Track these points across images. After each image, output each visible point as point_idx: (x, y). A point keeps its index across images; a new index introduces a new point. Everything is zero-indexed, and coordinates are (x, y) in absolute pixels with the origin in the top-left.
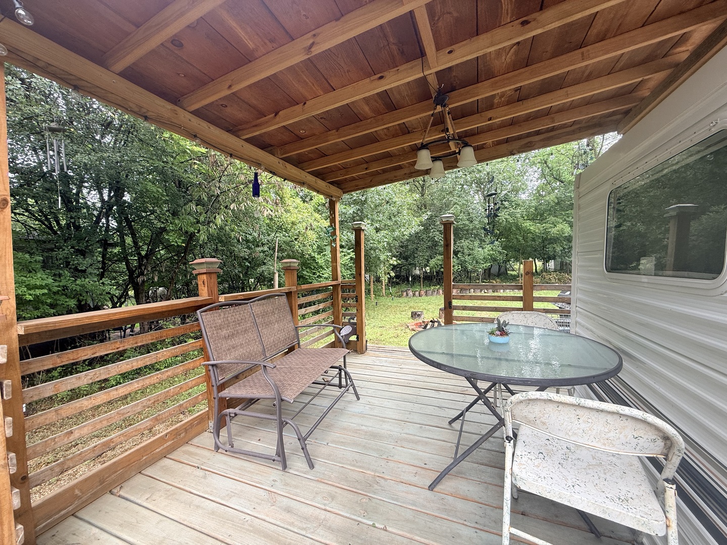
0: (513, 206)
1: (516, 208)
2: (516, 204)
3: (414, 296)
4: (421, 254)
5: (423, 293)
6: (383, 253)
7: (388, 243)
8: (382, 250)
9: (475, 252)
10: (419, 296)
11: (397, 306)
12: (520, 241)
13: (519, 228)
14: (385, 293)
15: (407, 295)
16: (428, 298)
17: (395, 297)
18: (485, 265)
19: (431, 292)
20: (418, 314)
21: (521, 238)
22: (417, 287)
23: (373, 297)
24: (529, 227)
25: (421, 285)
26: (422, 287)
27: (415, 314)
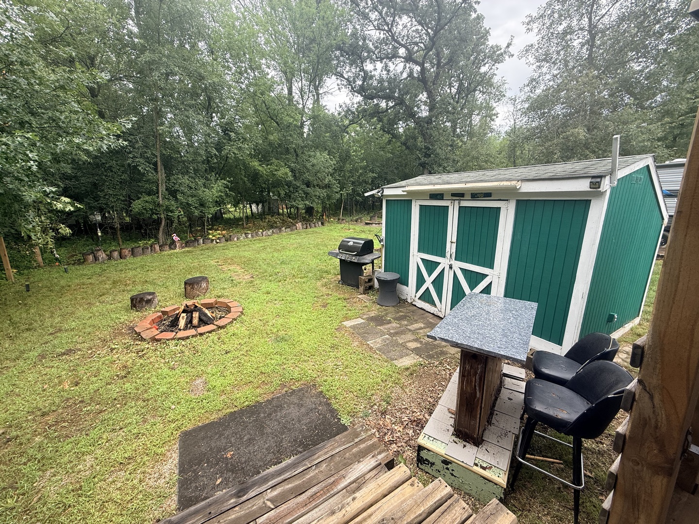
0: (239, 139)
1: (243, 142)
3: (110, 259)
4: (111, 192)
5: (126, 252)
10: (121, 258)
11: (84, 284)
12: (245, 182)
13: (246, 167)
14: (43, 259)
15: (96, 259)
16: (139, 259)
17: (69, 264)
18: (213, 210)
19: (141, 249)
20: (146, 300)
21: (246, 179)
22: (110, 243)
23: (12, 274)
24: (257, 167)
25: (119, 240)
26: (121, 243)
27: (140, 301)
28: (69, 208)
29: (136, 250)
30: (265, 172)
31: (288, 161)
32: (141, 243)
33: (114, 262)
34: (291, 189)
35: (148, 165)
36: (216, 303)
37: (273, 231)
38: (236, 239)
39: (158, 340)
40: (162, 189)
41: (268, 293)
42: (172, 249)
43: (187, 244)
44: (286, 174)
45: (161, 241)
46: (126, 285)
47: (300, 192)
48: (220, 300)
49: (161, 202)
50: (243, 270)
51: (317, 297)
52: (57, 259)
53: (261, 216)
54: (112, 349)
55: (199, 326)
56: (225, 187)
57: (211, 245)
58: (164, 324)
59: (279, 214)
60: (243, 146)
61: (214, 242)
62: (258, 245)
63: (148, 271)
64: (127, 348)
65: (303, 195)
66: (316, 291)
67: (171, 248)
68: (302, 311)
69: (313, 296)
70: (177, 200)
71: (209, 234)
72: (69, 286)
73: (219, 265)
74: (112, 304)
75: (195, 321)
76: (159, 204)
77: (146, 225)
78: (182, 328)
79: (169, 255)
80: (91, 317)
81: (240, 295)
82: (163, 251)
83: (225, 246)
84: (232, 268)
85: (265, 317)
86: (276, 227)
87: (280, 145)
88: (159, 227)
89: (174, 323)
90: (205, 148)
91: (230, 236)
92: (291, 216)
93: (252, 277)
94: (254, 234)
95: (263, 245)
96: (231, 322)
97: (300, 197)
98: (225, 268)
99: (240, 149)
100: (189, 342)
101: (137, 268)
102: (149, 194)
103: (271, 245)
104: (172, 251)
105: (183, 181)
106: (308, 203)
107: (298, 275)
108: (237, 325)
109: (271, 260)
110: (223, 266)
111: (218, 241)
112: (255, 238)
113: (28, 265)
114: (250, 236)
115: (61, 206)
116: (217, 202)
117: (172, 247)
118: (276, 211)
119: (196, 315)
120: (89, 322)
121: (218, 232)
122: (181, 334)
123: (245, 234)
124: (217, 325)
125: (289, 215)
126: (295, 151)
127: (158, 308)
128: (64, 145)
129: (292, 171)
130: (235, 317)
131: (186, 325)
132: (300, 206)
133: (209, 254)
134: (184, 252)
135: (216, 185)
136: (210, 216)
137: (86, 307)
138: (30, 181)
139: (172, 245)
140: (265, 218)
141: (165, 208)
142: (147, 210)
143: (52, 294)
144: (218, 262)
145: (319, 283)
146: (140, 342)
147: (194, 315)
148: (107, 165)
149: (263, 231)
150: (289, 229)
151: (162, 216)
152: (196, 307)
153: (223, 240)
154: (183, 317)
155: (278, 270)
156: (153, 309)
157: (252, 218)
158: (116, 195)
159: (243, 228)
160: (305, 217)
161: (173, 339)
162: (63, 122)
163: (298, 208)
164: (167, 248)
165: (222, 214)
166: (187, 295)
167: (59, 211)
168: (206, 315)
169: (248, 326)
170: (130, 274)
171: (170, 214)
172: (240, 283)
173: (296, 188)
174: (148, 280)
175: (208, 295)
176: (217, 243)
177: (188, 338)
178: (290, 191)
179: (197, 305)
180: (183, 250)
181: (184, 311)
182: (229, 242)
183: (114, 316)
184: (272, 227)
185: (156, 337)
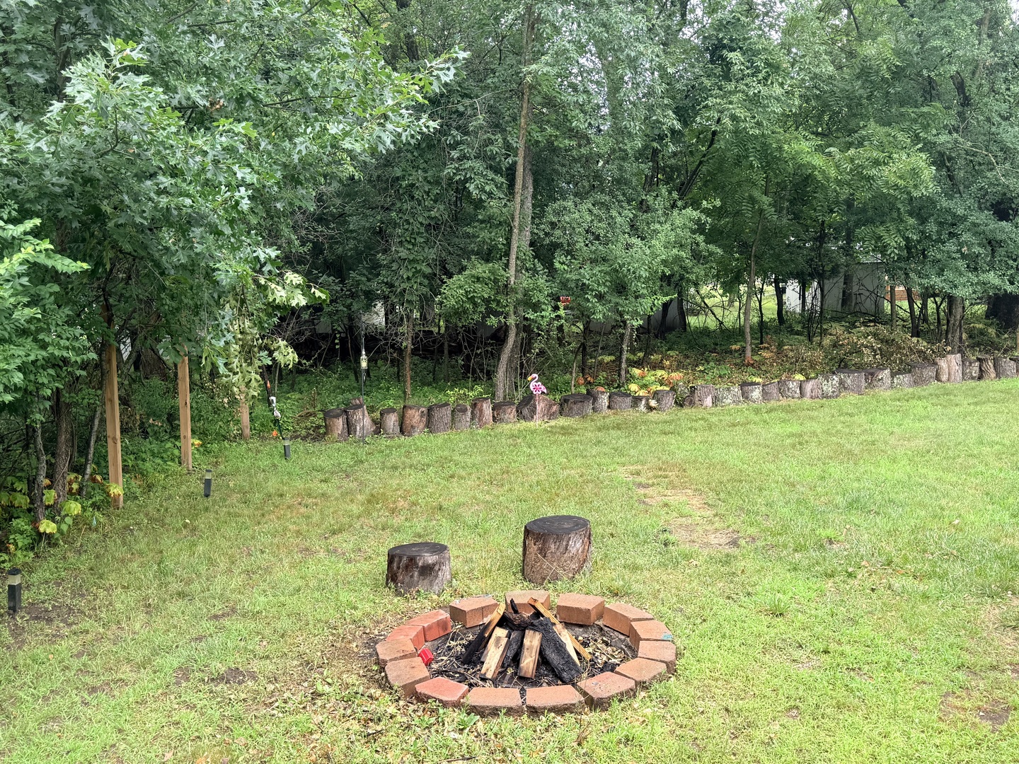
0: (758, 71)
1: (766, 79)
2: (768, 64)
3: (377, 432)
4: (403, 253)
5: (415, 417)
6: (234, 249)
7: (258, 196)
8: (228, 231)
9: (617, 250)
10: (402, 431)
11: (309, 495)
12: (761, 211)
13: (770, 159)
14: (252, 420)
15: (350, 428)
16: (439, 438)
17: (296, 437)
18: (651, 303)
19: (449, 412)
20: (422, 567)
21: (766, 200)
22: (388, 389)
23: (191, 450)
24: (809, 159)
25: (405, 382)
26: (409, 391)
27: (407, 567)
28: (299, 300)
29: (437, 414)
30: (833, 173)
31: (926, 127)
32: (452, 395)
33: (383, 442)
34: (932, 227)
35: (491, 175)
36: (602, 611)
37: (841, 382)
38: (708, 401)
39: (422, 699)
40: (521, 242)
41: (778, 613)
42: (524, 418)
43: (565, 406)
44: (915, 173)
45: (500, 394)
46: (393, 511)
47: (966, 237)
48: (612, 604)
49: (512, 279)
50: (709, 513)
51: (971, 670)
52: (276, 421)
53: (810, 324)
54: (316, 695)
55: (534, 682)
56: (694, 232)
57: (629, 414)
58: (450, 649)
59: (876, 317)
60: (764, 91)
61: (642, 407)
62: (780, 429)
63: (452, 476)
64: (348, 701)
65: (976, 250)
66: (970, 644)
67: (520, 416)
68: (894, 715)
69: (955, 661)
70: (552, 271)
71: (631, 378)
72: (281, 495)
73: (640, 485)
74: (349, 561)
75: (529, 662)
76: (506, 286)
77: (471, 345)
78: (489, 675)
79: (512, 436)
80: (299, 590)
81: (680, 600)
82: (501, 420)
83: (670, 422)
84: (675, 498)
85: (748, 704)
86: (859, 368)
87: (898, 73)
88: (500, 352)
89: (473, 654)
90: (643, 113)
91: (693, 390)
92: (923, 326)
93: (734, 543)
94: (773, 390)
95: (795, 429)
96: (631, 693)
97: (964, 256)
98: (655, 496)
99: (754, 101)
100: (496, 729)
101: (428, 465)
102: (487, 257)
103: (827, 432)
104: (523, 424)
105: (576, 216)
106: (997, 282)
107: (906, 560)
108: (644, 707)
109: (813, 488)
110: (649, 491)
111: (653, 403)
112: (773, 403)
113: (223, 432)
114: (756, 393)
115: (283, 293)
116: (664, 278)
117: (526, 411)
118: (869, 305)
119: (533, 641)
120: (291, 602)
121: (660, 373)
122: (484, 696)
123: (744, 384)
124: (585, 694)
125: (917, 326)
126: (961, 87)
127: (446, 596)
128: (308, 144)
129: (942, 161)
130: (646, 677)
131: (503, 666)
132: (960, 292)
133: (621, 442)
134: (552, 432)
135: (668, 226)
136: (638, 323)
137: (298, 557)
138: (233, 235)
139: (526, 407)
140: (824, 333)
141: (520, 296)
142: (475, 305)
143: (246, 512)
144: (638, 474)
145: (990, 613)
146: (379, 692)
147: (527, 642)
148: (404, 183)
149: (808, 379)
150: (905, 378)
151: (512, 321)
152: (538, 614)
153: (669, 400)
154: (498, 639)
155: (830, 532)
156: (435, 597)
157: (777, 331)
158: (414, 261)
159: (742, 366)
160: (982, 333)
161: (457, 705)
162: (315, 86)
163: (951, 300)
164: (511, 413)
165: (683, 315)
166: (528, 569)
167: (278, 307)
168: (560, 648)
169: (680, 720)
170: (412, 479)
171: (531, 315)
172: (687, 557)
173: (951, 225)
174: (445, 504)
175: (582, 580)
176: (650, 409)
177: (495, 712)
178: (925, 236)
179: (542, 610)
180: (553, 423)
181: (504, 622)
182: (687, 410)
183: (344, 596)
184: (842, 365)
185: (420, 688)
